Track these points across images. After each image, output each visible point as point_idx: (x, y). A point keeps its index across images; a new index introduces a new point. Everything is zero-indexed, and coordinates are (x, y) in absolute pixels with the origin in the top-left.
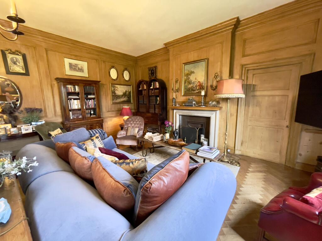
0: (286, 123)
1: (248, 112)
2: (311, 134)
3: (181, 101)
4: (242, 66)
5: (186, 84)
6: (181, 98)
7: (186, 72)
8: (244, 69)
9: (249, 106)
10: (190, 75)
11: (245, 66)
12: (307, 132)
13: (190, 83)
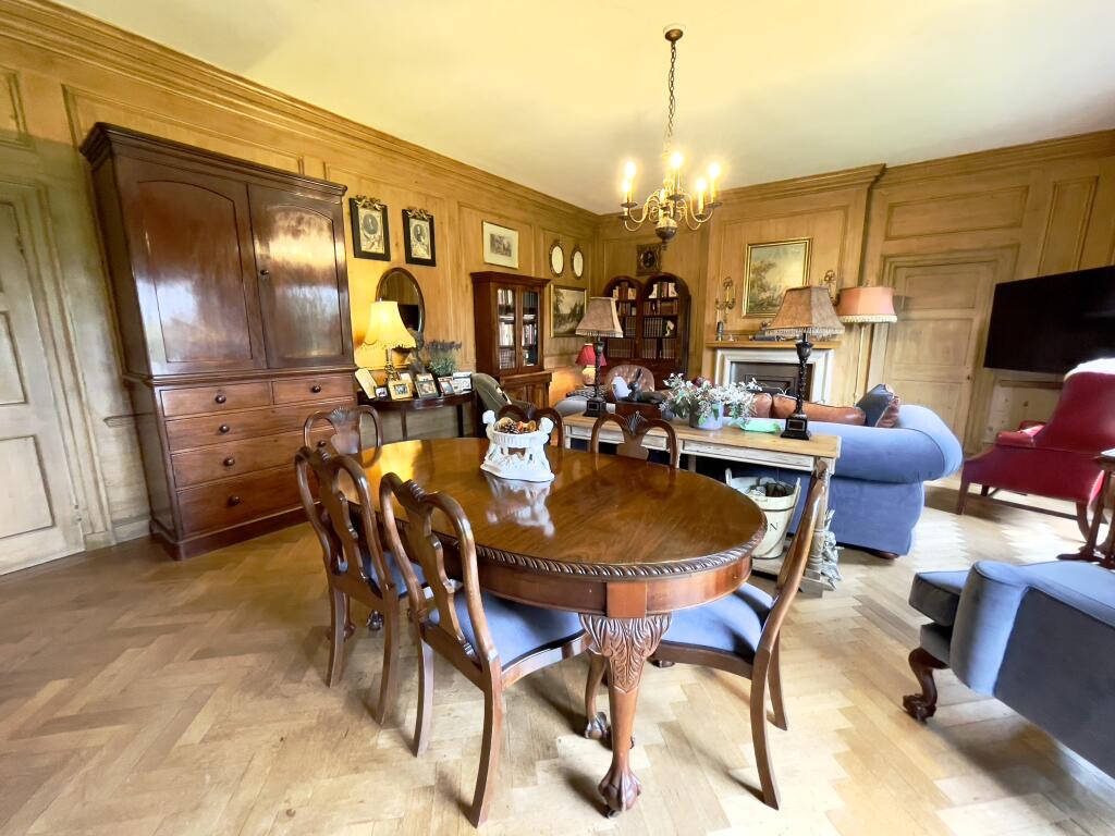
0: (968, 370)
1: (892, 352)
2: (1010, 389)
3: (738, 329)
4: (885, 258)
5: (755, 290)
6: (737, 322)
7: (756, 264)
8: (888, 265)
9: (895, 340)
10: (765, 270)
11: (892, 260)
12: (1003, 386)
13: (763, 288)
